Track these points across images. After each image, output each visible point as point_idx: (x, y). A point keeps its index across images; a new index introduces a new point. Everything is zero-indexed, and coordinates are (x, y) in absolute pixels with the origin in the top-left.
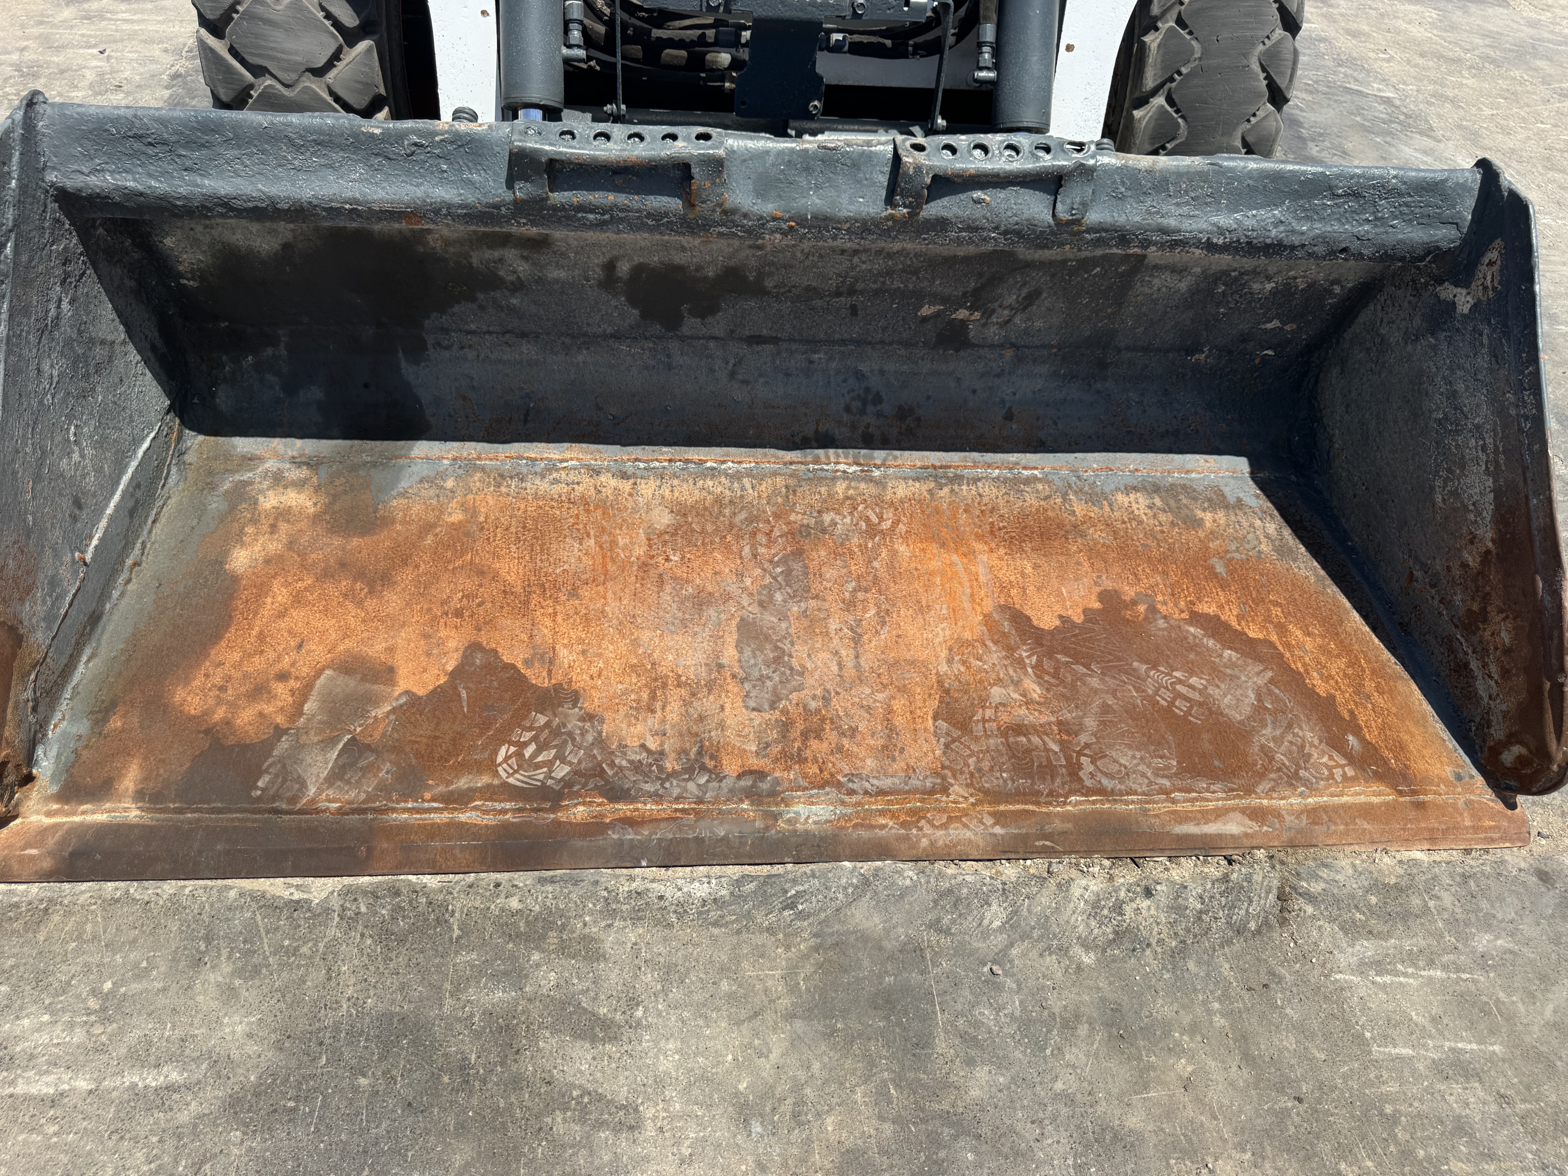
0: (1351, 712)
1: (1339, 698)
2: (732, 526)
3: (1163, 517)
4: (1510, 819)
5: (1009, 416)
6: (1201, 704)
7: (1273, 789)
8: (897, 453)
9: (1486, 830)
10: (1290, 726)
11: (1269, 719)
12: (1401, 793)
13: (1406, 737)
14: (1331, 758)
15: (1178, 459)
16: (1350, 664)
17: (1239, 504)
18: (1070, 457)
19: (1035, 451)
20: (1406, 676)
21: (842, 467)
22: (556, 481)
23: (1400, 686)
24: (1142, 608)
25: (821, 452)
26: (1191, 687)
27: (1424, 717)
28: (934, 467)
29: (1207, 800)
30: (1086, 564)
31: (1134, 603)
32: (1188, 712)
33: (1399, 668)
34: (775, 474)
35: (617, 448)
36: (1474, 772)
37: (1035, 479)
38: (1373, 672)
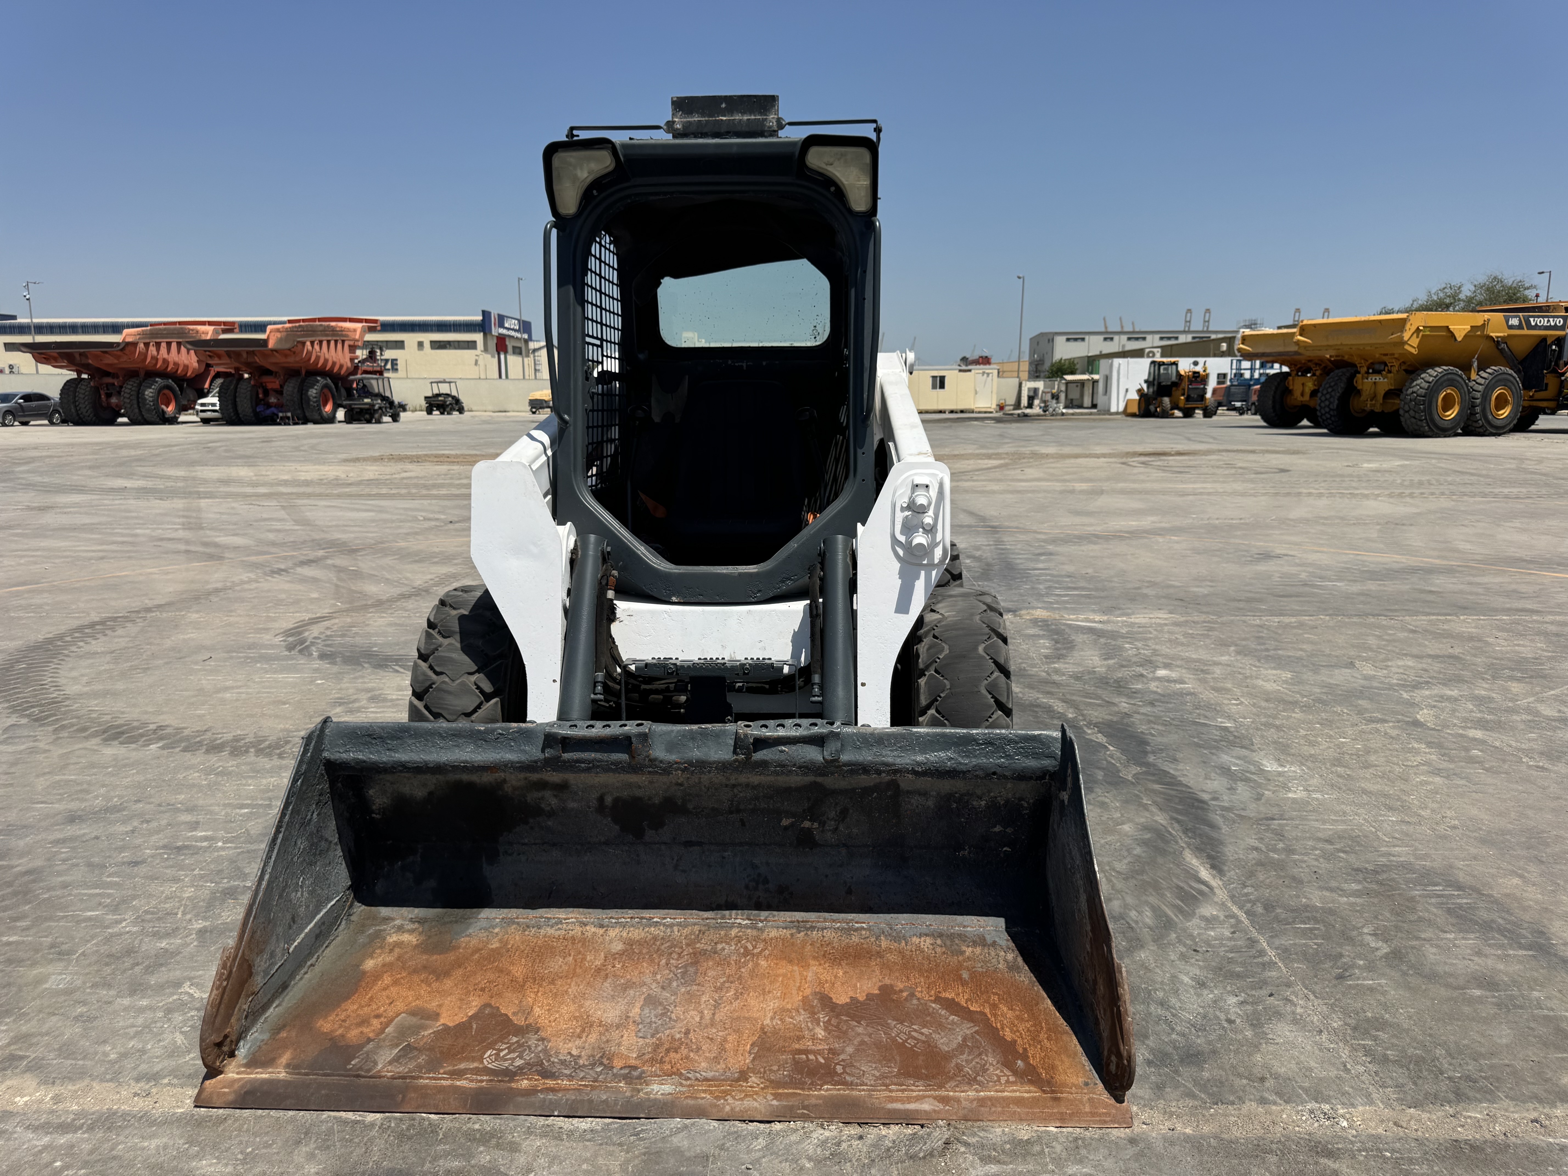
0: (1025, 1050)
1: (1019, 1041)
2: (658, 950)
3: (938, 950)
4: (1117, 1109)
5: (849, 892)
6: (924, 1042)
7: (957, 1086)
8: (775, 913)
9: (1100, 1115)
10: (980, 1054)
11: (967, 1050)
12: (1044, 1092)
13: (1057, 1063)
14: (1002, 1071)
15: (959, 918)
16: (1035, 1025)
17: (994, 944)
18: (888, 917)
19: (866, 912)
20: (1071, 1032)
21: (738, 921)
22: (560, 929)
23: (1065, 1037)
24: (905, 994)
25: (727, 913)
26: (922, 1034)
27: (1075, 1054)
28: (798, 921)
29: (912, 1091)
30: (878, 972)
31: (901, 991)
32: (915, 1046)
33: (1068, 1028)
34: (695, 924)
35: (600, 911)
36: (1099, 1081)
37: (863, 928)
38: (1049, 1030)
